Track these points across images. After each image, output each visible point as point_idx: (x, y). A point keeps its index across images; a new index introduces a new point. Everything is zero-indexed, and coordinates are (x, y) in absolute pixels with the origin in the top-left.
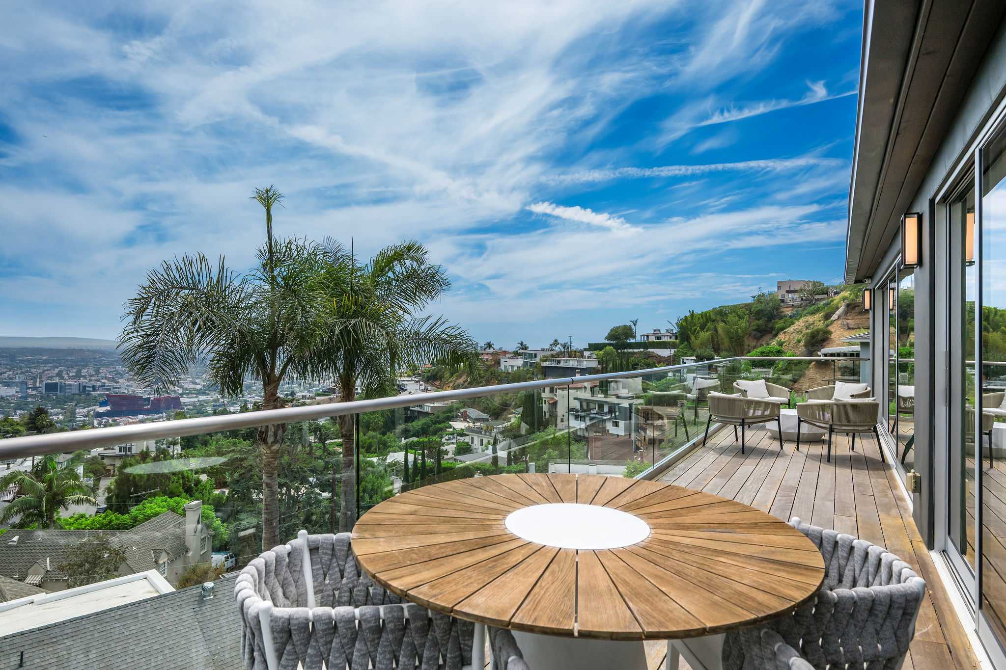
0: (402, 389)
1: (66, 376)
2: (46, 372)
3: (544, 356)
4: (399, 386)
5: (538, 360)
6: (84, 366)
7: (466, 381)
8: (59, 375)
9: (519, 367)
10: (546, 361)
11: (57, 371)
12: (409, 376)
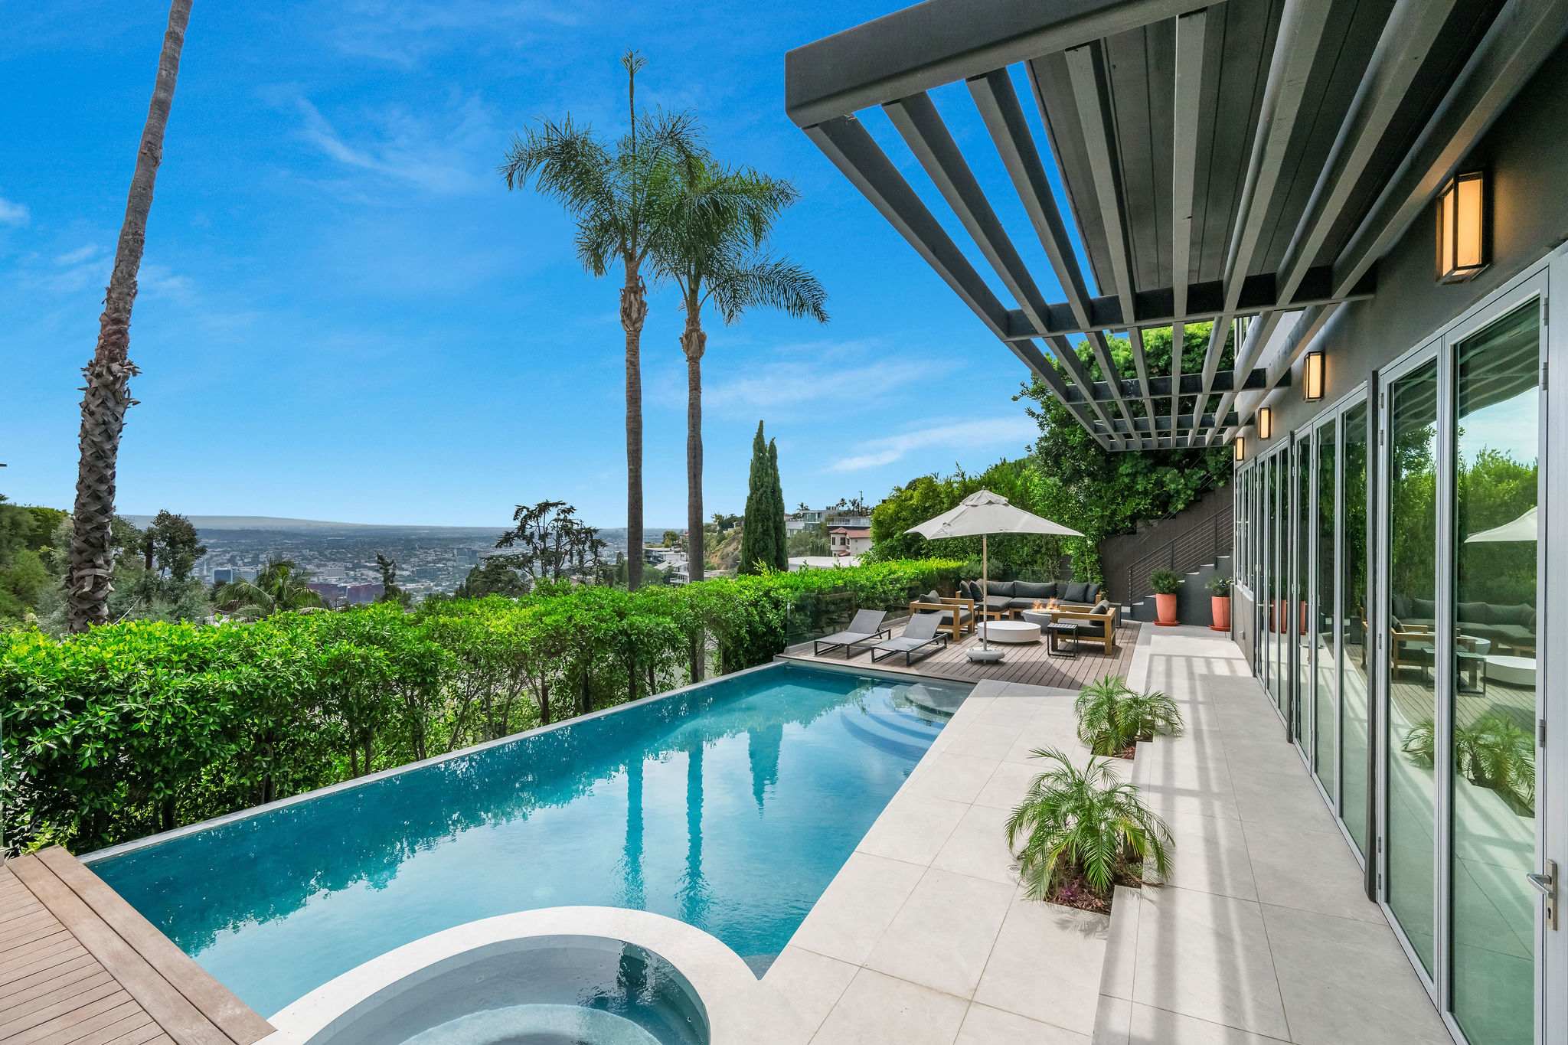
0: (660, 561)
1: (240, 563)
2: (215, 559)
3: (829, 515)
4: (655, 557)
5: (823, 519)
6: (262, 551)
7: (737, 548)
8: (232, 561)
9: (799, 531)
10: (832, 520)
11: (228, 556)
12: (667, 546)
